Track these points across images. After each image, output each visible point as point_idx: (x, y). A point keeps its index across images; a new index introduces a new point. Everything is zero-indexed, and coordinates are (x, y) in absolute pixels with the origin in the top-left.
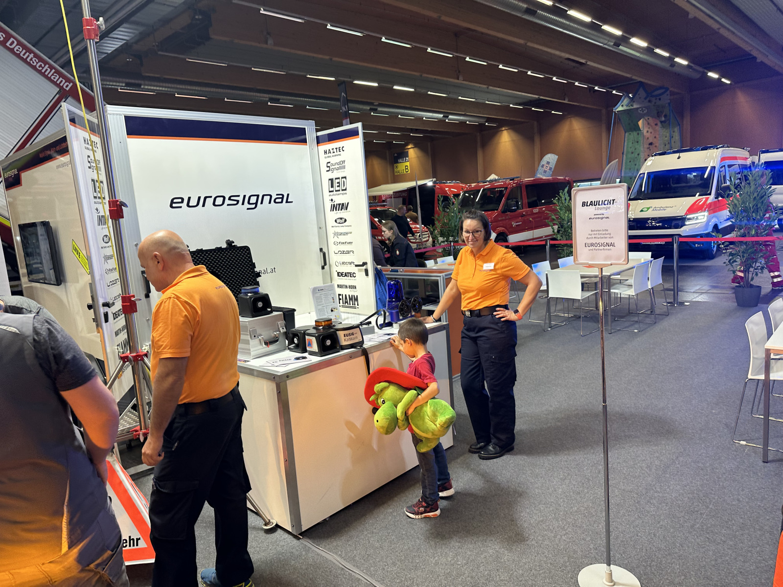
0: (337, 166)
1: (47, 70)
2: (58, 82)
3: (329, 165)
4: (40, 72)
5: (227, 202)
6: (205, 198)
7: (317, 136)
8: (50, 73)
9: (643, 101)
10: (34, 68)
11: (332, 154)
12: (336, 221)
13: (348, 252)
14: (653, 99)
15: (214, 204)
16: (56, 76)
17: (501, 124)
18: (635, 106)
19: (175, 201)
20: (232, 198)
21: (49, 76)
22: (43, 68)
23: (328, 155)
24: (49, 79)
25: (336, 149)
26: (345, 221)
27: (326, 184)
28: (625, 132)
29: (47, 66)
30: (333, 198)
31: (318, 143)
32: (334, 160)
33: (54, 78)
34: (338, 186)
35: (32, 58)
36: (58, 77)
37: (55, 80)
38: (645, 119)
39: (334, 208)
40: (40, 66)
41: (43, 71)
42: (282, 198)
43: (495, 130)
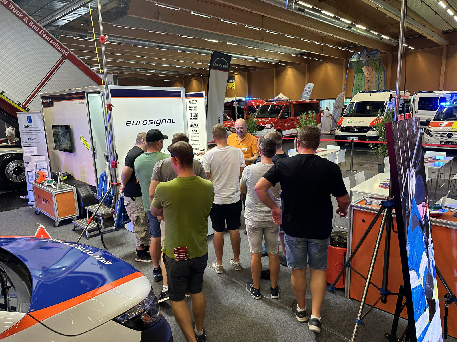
0: (194, 108)
1: (57, 45)
2: (62, 52)
3: (190, 107)
4: (54, 46)
5: (148, 123)
6: (140, 121)
7: (186, 95)
8: (59, 47)
9: (366, 57)
10: (51, 44)
11: (192, 103)
12: (192, 131)
13: (197, 144)
14: (371, 56)
15: (143, 124)
16: (61, 49)
17: (288, 64)
18: (361, 59)
19: (128, 123)
20: (150, 121)
21: (58, 48)
22: (55, 45)
23: (190, 103)
24: (58, 50)
25: (194, 101)
26: (196, 131)
27: (189, 115)
28: (355, 73)
29: (57, 44)
30: (192, 121)
31: (186, 97)
32: (192, 105)
33: (60, 50)
34: (194, 116)
35: (51, 40)
36: (62, 49)
37: (61, 51)
38: (367, 67)
39: (192, 125)
40: (54, 44)
41: (55, 46)
42: (170, 121)
43: (284, 67)
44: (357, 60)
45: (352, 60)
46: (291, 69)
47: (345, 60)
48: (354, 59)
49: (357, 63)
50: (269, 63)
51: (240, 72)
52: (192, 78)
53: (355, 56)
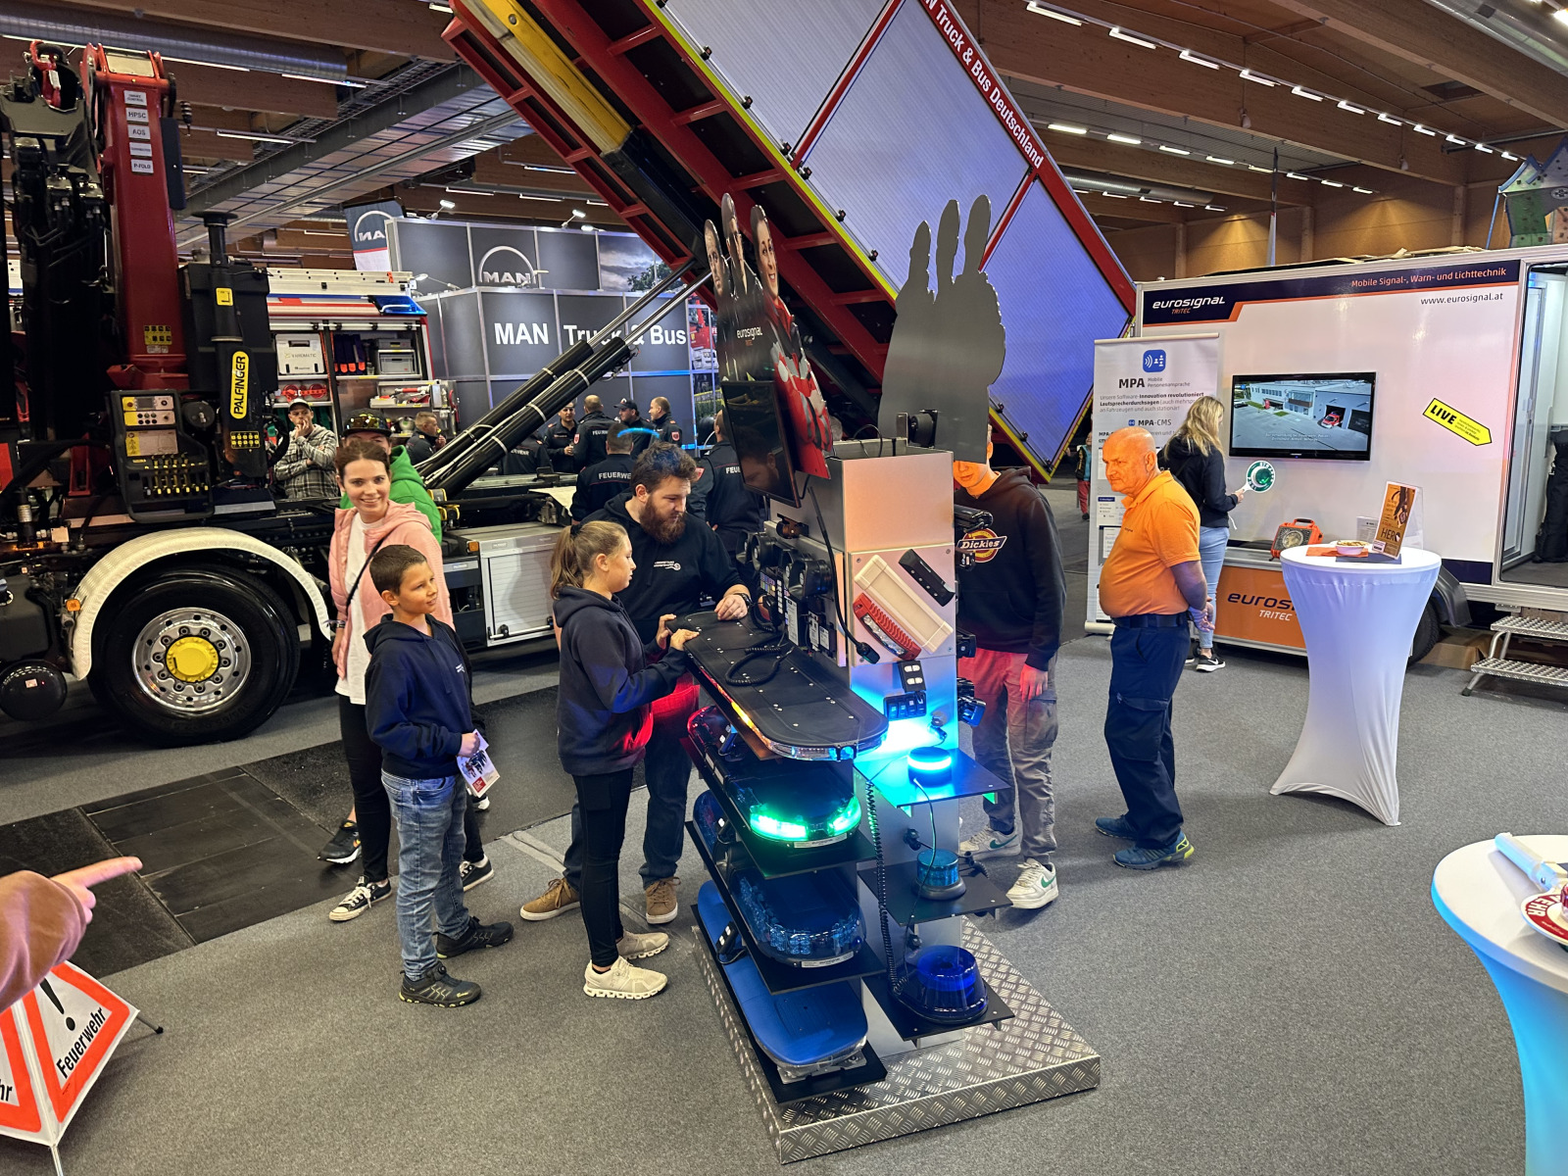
2: (1030, 155)
4: (1014, 141)
8: (1025, 142)
10: (1010, 133)
16: (1029, 146)
17: (1233, 206)
18: (1545, 185)
21: (1023, 146)
22: (1019, 134)
24: (1022, 152)
28: (1512, 235)
29: (1024, 130)
35: (1011, 119)
37: (1028, 153)
38: (1562, 211)
40: (1017, 131)
41: (1018, 138)
43: (1221, 219)
44: (1532, 187)
45: (1512, 187)
46: (1245, 225)
47: (1460, 191)
48: (1519, 182)
49: (1529, 199)
50: (1176, 203)
53: (1525, 174)
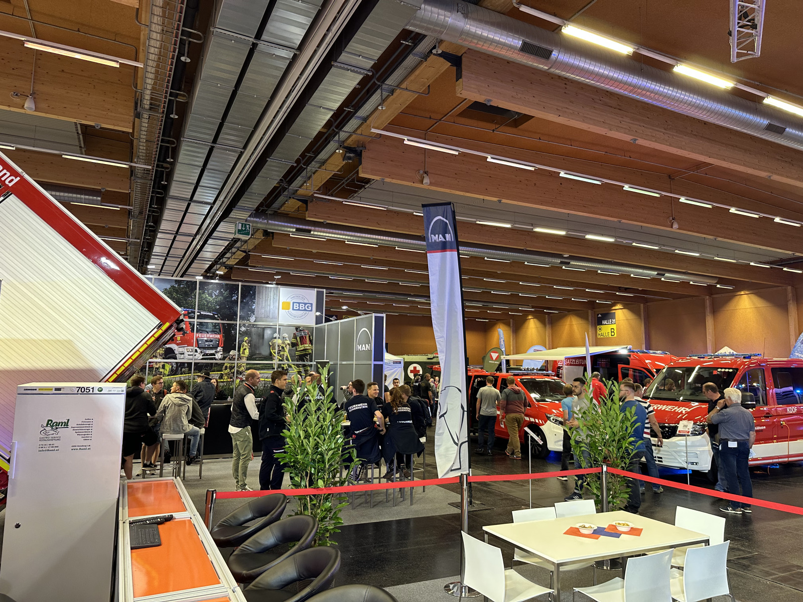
17: (740, 286)
43: (731, 294)
46: (749, 297)
50: (691, 283)
51: (628, 304)
52: (527, 316)
